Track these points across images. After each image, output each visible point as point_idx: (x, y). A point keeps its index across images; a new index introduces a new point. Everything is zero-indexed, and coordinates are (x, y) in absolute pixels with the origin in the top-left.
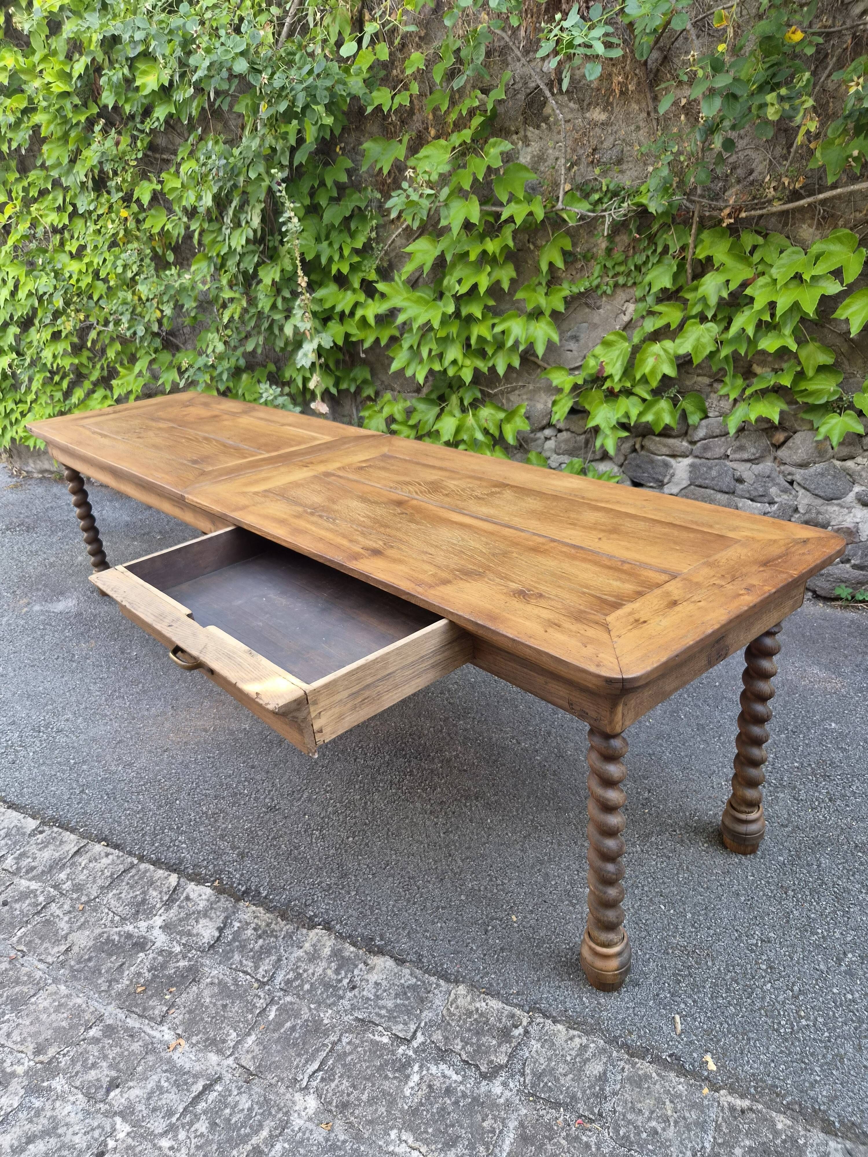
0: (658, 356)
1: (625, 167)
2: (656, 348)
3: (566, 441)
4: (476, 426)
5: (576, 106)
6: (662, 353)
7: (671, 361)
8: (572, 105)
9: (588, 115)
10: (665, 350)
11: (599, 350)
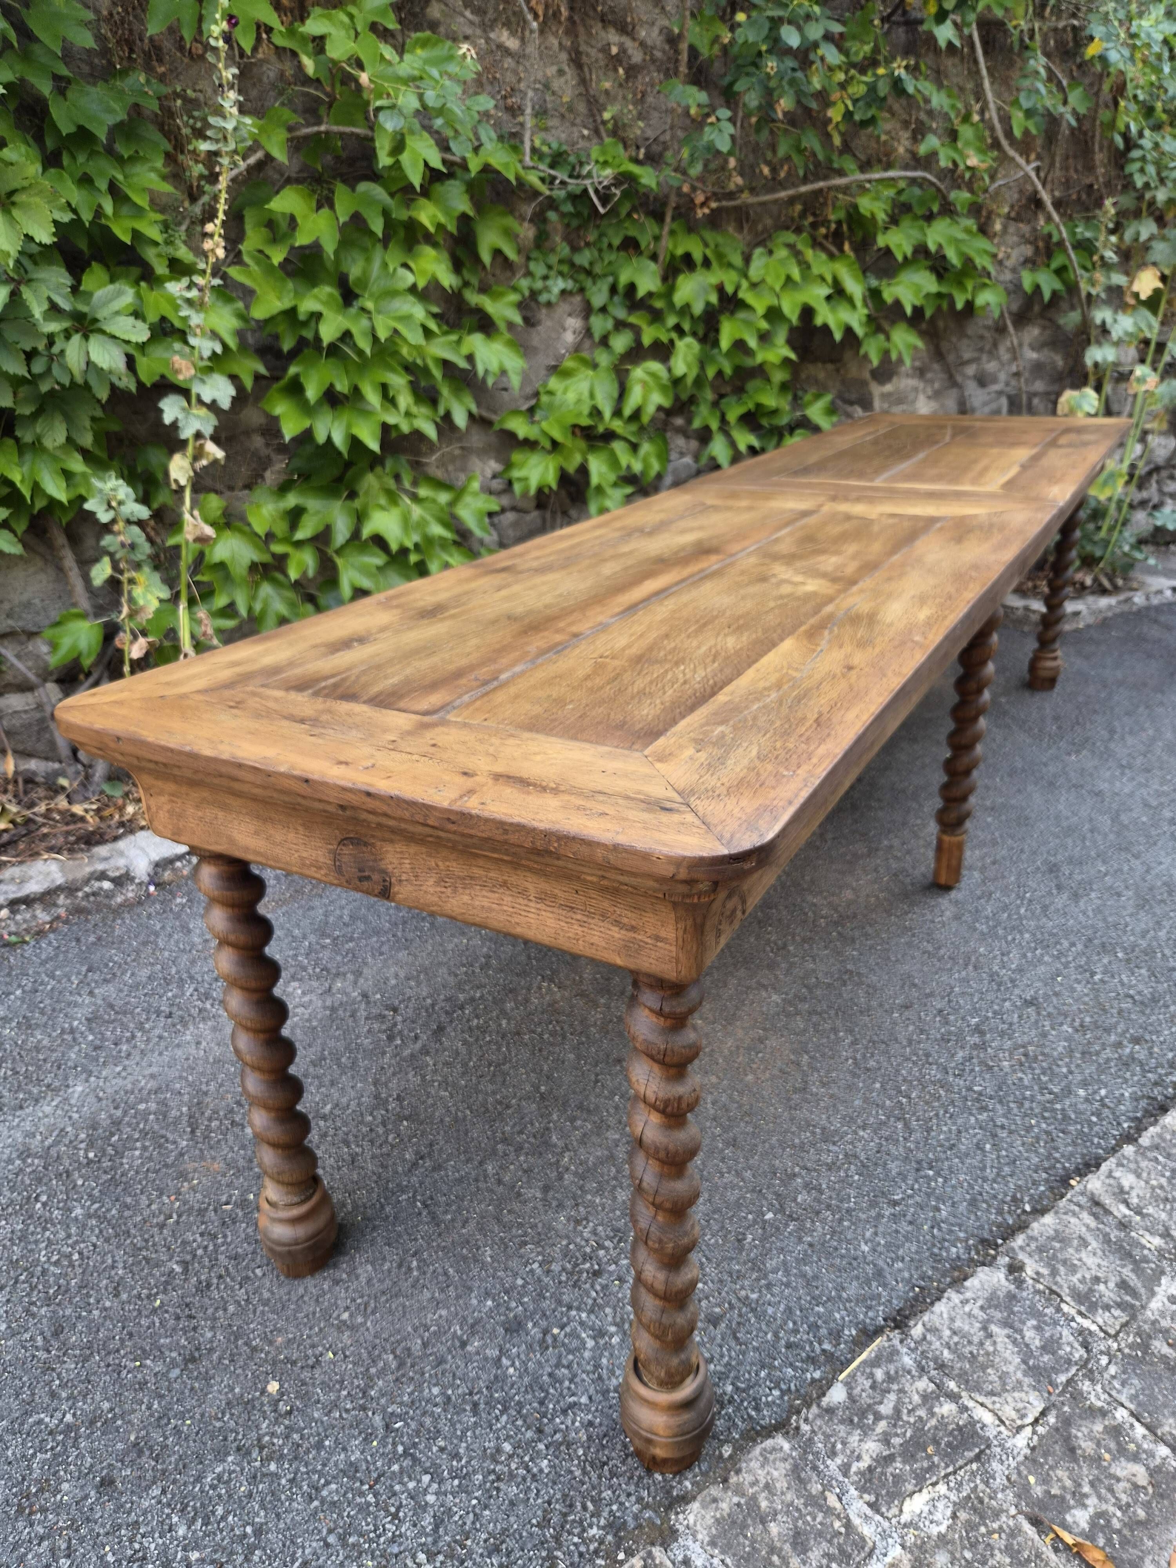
0: (645, 384)
1: (551, 123)
2: (638, 373)
3: (515, 524)
4: (428, 518)
5: (475, 19)
6: (647, 378)
7: (663, 389)
8: (468, 13)
9: (492, 35)
10: (653, 375)
11: (554, 383)
